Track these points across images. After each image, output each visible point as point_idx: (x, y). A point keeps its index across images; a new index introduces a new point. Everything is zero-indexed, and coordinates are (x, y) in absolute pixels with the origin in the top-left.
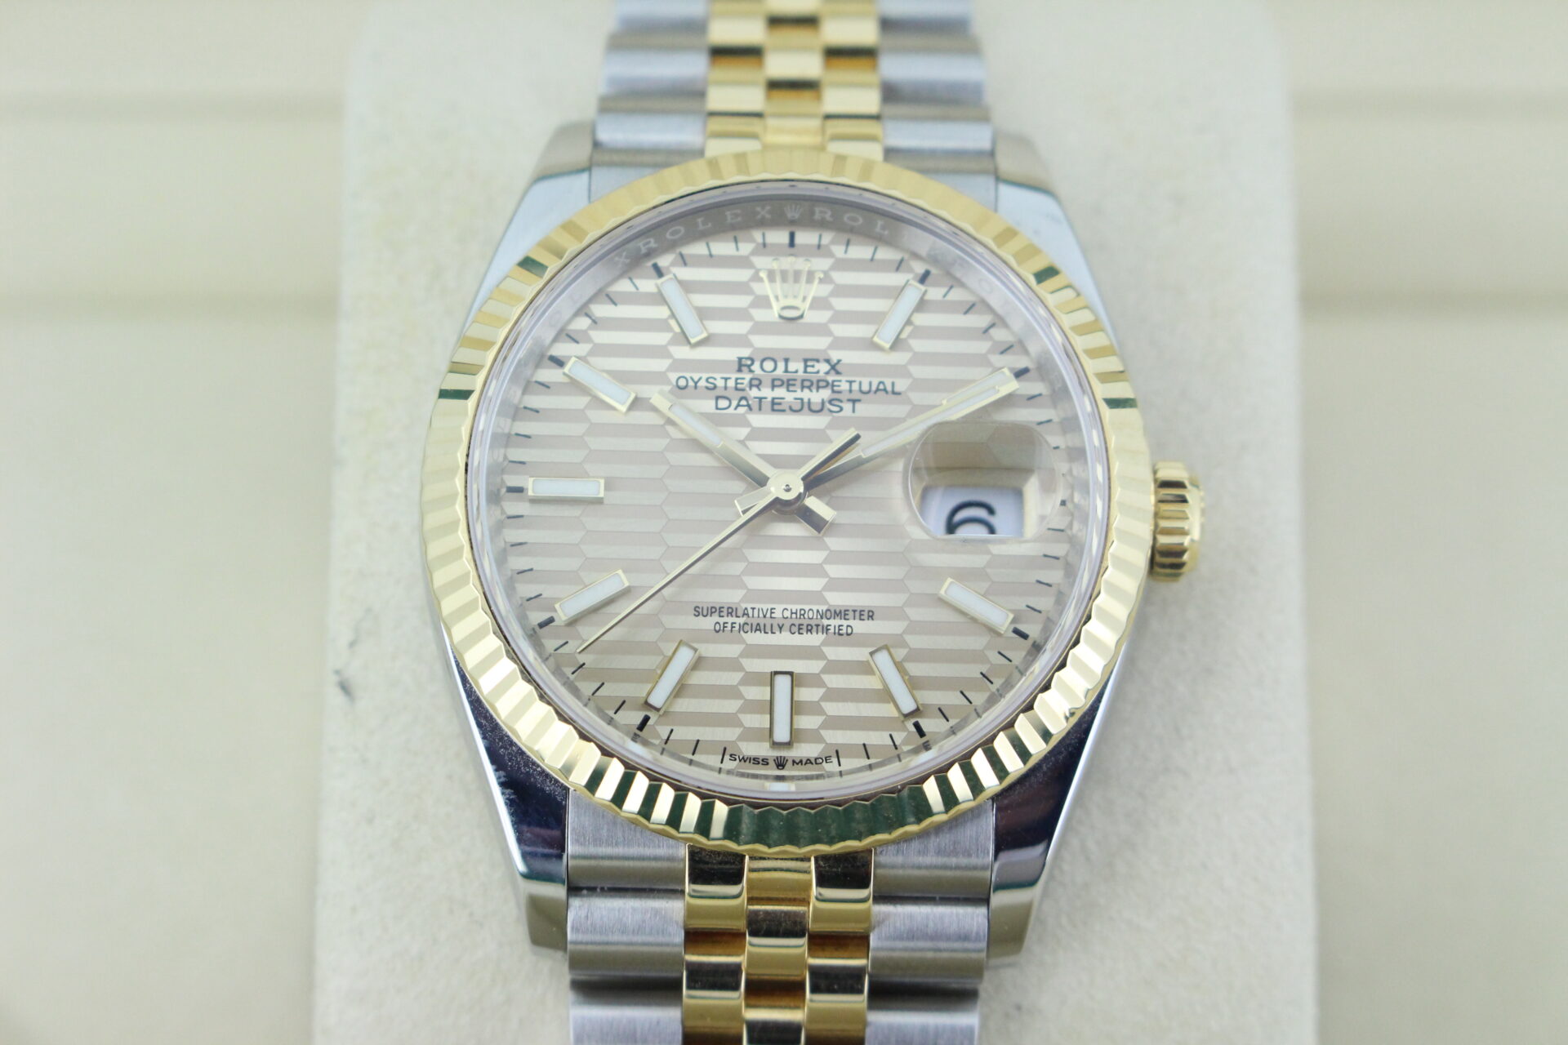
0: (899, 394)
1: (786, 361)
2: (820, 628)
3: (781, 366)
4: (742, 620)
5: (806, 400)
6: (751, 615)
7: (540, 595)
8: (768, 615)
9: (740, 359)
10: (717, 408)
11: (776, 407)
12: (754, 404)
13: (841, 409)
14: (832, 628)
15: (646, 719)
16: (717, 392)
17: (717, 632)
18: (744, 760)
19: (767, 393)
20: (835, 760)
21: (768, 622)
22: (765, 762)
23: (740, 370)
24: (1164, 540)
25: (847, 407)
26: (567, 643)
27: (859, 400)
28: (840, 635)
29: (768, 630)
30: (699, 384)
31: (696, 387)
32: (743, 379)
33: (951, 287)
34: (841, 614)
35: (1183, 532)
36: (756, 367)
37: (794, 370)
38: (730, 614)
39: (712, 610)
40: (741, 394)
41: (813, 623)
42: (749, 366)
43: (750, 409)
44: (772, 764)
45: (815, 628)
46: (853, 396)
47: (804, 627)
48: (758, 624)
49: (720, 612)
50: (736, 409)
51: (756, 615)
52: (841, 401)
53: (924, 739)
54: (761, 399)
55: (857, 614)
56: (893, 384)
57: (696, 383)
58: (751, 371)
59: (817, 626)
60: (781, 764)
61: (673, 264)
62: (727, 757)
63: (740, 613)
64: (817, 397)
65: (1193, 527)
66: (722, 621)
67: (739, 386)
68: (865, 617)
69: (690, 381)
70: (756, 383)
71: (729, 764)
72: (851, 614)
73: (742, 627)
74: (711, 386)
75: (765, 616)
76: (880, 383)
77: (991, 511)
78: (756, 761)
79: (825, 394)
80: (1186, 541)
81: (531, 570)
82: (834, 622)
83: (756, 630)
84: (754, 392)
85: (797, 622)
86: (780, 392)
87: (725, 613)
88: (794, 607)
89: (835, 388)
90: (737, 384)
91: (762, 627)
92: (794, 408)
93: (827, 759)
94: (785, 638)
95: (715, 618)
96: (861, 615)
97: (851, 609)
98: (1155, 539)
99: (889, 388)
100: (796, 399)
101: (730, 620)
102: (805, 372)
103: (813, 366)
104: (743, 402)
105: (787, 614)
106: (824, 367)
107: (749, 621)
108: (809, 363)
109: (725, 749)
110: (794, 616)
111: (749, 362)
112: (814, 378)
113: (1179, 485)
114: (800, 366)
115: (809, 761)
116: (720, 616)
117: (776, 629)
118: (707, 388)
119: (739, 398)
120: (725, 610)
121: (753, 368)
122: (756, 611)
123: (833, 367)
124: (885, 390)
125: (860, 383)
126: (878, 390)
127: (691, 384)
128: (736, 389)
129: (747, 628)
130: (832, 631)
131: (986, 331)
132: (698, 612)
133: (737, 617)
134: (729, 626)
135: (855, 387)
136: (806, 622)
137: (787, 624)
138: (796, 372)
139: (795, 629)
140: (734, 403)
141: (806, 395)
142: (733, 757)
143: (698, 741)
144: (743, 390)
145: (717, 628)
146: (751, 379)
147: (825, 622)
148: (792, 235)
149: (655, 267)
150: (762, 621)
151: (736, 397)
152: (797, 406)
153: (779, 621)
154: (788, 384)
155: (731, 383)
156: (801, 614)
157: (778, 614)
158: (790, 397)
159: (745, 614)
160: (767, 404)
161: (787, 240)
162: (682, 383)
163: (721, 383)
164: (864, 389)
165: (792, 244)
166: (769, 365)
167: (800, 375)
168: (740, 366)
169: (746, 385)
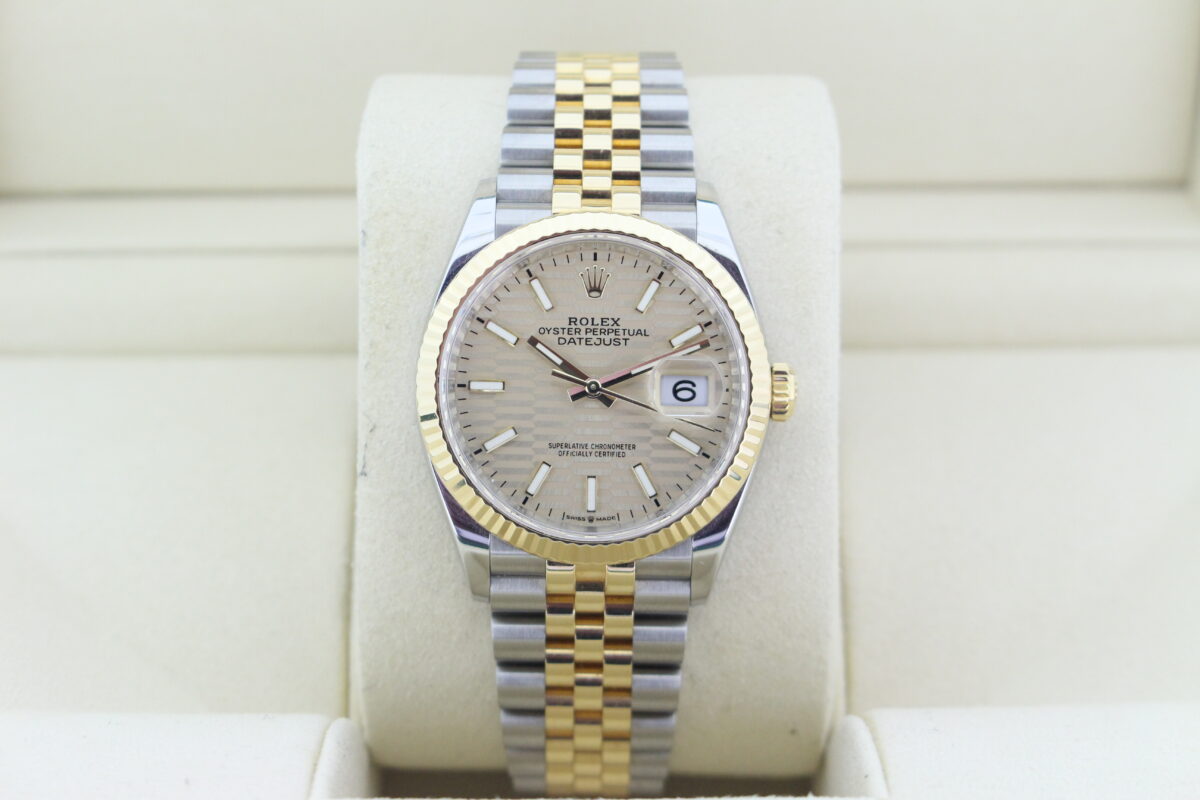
0: (648, 336)
1: (593, 319)
2: (610, 453)
3: (590, 321)
4: (572, 450)
5: (602, 339)
6: (576, 447)
7: (474, 438)
8: (585, 447)
9: (570, 319)
10: (559, 344)
11: (588, 343)
12: (577, 341)
13: (620, 344)
14: (615, 453)
15: (527, 499)
16: (560, 335)
17: (560, 456)
18: (573, 518)
19: (583, 335)
20: (617, 518)
21: (585, 451)
22: (584, 519)
23: (570, 325)
24: (776, 399)
25: (623, 342)
26: (488, 461)
27: (628, 339)
28: (619, 457)
29: (585, 455)
30: (550, 332)
31: (548, 333)
32: (572, 329)
33: (674, 281)
34: (620, 446)
35: (786, 395)
36: (578, 323)
37: (596, 324)
38: (566, 447)
39: (558, 445)
40: (571, 336)
41: (606, 450)
42: (574, 322)
43: (576, 344)
44: (587, 521)
45: (607, 454)
46: (627, 336)
47: (602, 453)
48: (580, 452)
49: (562, 446)
50: (568, 344)
51: (579, 447)
52: (619, 340)
53: (659, 508)
54: (580, 339)
55: (628, 446)
56: (645, 331)
57: (548, 331)
58: (575, 325)
59: (608, 452)
60: (591, 520)
61: (536, 269)
62: (565, 517)
63: (571, 446)
64: (607, 337)
65: (790, 392)
66: (562, 450)
68: (631, 448)
69: (546, 330)
70: (578, 331)
71: (566, 520)
72: (624, 446)
73: (572, 454)
74: (556, 332)
75: (583, 448)
76: (639, 330)
77: (694, 385)
78: (579, 519)
79: (612, 336)
80: (786, 399)
81: (470, 425)
82: (618, 450)
83: (579, 455)
84: (578, 335)
85: (599, 451)
86: (590, 335)
87: (564, 447)
88: (597, 443)
89: (617, 333)
90: (569, 331)
91: (582, 454)
93: (613, 518)
94: (593, 458)
95: (559, 449)
97: (624, 444)
98: (772, 400)
99: (643, 333)
100: (597, 339)
101: (566, 450)
102: (602, 325)
103: (606, 322)
104: (572, 341)
105: (594, 446)
106: (611, 322)
107: (576, 450)
108: (604, 320)
109: (564, 513)
110: (597, 447)
111: (575, 320)
112: (606, 328)
113: (784, 373)
114: (599, 322)
115: (604, 519)
116: (562, 448)
117: (588, 454)
118: (554, 333)
120: (564, 445)
121: (576, 323)
122: (579, 445)
123: (616, 322)
124: (641, 334)
125: (629, 330)
126: (637, 333)
127: (546, 332)
128: (569, 334)
129: (574, 454)
130: (615, 455)
131: (690, 303)
132: (551, 446)
133: (570, 448)
134: (566, 453)
135: (626, 332)
136: (603, 451)
137: (594, 451)
138: (598, 325)
139: (597, 454)
140: (568, 341)
141: (602, 337)
142: (568, 517)
143: (551, 509)
144: (572, 334)
145: (560, 454)
146: (576, 329)
147: (612, 450)
148: (595, 255)
149: (528, 271)
150: (582, 450)
151: (568, 338)
152: (598, 342)
153: (590, 450)
154: (594, 331)
155: (566, 331)
156: (601, 446)
157: (589, 446)
158: (594, 337)
159: (574, 446)
160: (583, 341)
161: (592, 257)
162: (542, 331)
163: (561, 331)
164: (631, 333)
165: (595, 259)
166: (584, 321)
167: (600, 327)
168: (570, 322)
169: (573, 332)
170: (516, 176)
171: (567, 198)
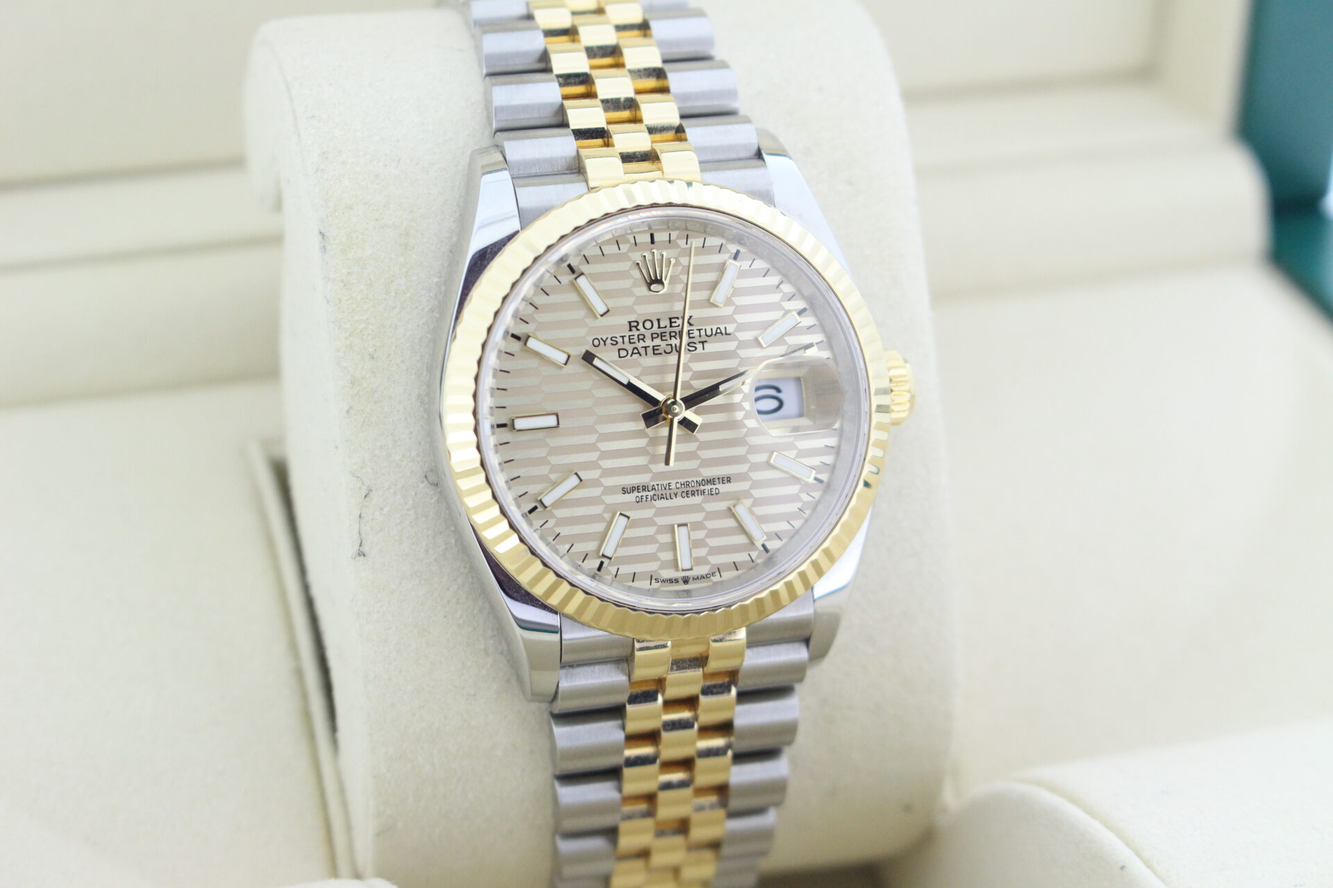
0: (729, 334)
1: (658, 320)
2: (699, 492)
3: (656, 324)
4: (652, 493)
5: (674, 345)
6: (657, 489)
7: (527, 492)
8: (667, 488)
9: (630, 323)
10: (620, 357)
11: (656, 352)
12: (642, 350)
13: (696, 348)
14: (706, 491)
15: (602, 563)
16: (620, 346)
17: (638, 502)
18: (664, 581)
19: (649, 342)
20: (718, 574)
21: (668, 492)
22: (677, 581)
23: (631, 330)
25: (699, 346)
26: (547, 521)
27: (706, 342)
28: (712, 495)
29: (668, 497)
30: (606, 343)
31: (605, 345)
32: (633, 335)
33: (754, 260)
34: (711, 481)
36: (640, 327)
37: (664, 326)
38: (644, 490)
39: (634, 489)
40: (634, 346)
41: (695, 489)
42: (636, 327)
43: (640, 355)
44: (681, 582)
45: (696, 492)
46: (704, 338)
47: (690, 493)
48: (662, 494)
49: (638, 489)
50: (631, 356)
51: (660, 488)
52: (695, 343)
53: (769, 554)
54: (646, 348)
55: (721, 480)
56: (725, 328)
57: (605, 342)
58: (638, 330)
59: (697, 491)
60: (686, 581)
61: (580, 264)
62: (653, 581)
63: (650, 489)
66: (640, 495)
67: (632, 341)
68: (726, 481)
69: (601, 340)
70: (642, 338)
71: (655, 585)
72: (717, 480)
73: (652, 498)
74: (614, 343)
75: (665, 489)
76: (718, 328)
78: (671, 581)
81: (519, 477)
82: (708, 487)
83: (661, 498)
84: (642, 344)
85: (685, 490)
86: (657, 341)
87: (641, 490)
88: (683, 481)
89: (691, 335)
90: (630, 339)
91: (665, 496)
92: (667, 351)
93: (713, 574)
94: (679, 501)
95: (636, 494)
96: (723, 480)
97: (716, 478)
99: (724, 332)
100: (667, 345)
101: (645, 494)
102: (671, 326)
103: (675, 322)
104: (636, 351)
105: (679, 485)
107: (656, 493)
108: (673, 320)
109: (652, 576)
110: (683, 486)
111: (636, 324)
112: (677, 330)
114: (668, 323)
115: (703, 577)
116: (638, 492)
117: (673, 496)
118: (612, 344)
119: (632, 348)
120: (641, 488)
121: (638, 327)
122: (660, 486)
123: (688, 321)
124: (721, 333)
125: (705, 330)
126: (716, 333)
127: (602, 342)
128: (630, 343)
129: (656, 498)
130: (707, 493)
131: (778, 286)
132: (625, 491)
133: (649, 491)
134: (644, 497)
135: (703, 333)
136: (690, 489)
137: (679, 491)
138: (666, 327)
139: (684, 495)
140: (630, 352)
141: (673, 341)
142: (657, 581)
143: (635, 573)
144: (634, 343)
145: (638, 500)
146: (638, 336)
147: (702, 488)
148: (652, 236)
149: (570, 266)
150: (664, 492)
151: (630, 348)
152: (669, 349)
153: (675, 491)
154: (662, 336)
155: (626, 339)
156: (687, 484)
157: (673, 486)
158: (663, 344)
159: (654, 489)
160: (650, 350)
161: (649, 240)
162: (596, 342)
163: (620, 340)
164: (709, 333)
165: (653, 242)
166: (648, 325)
167: (668, 329)
168: (630, 327)
169: (636, 339)
170: (527, 142)
171: (602, 165)
